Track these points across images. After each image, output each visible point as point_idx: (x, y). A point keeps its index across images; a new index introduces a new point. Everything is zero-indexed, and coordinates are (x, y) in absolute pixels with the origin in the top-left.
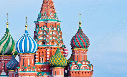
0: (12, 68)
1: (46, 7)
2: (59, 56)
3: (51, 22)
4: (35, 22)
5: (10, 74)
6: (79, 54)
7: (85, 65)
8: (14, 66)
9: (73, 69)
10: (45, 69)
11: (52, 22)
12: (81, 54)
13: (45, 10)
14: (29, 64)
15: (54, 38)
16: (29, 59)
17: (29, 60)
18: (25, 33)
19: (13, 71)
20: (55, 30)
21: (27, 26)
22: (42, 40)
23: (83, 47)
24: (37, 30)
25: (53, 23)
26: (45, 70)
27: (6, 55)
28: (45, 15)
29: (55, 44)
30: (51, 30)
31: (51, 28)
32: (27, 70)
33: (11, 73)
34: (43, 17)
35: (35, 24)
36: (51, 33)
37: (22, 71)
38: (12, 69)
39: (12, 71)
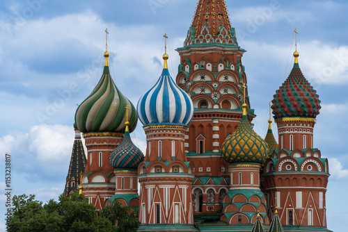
0: (125, 165)
1: (207, 13)
2: (249, 135)
3: (222, 50)
4: (178, 50)
5: (119, 179)
6: (296, 132)
7: (311, 161)
8: (130, 160)
9: (280, 170)
10: (209, 169)
11: (224, 51)
12: (301, 132)
13: (207, 20)
14: (173, 154)
15: (230, 92)
16: (175, 140)
17: (173, 144)
18: (163, 75)
19: (127, 171)
20: (232, 71)
21: (167, 58)
22: (200, 94)
23: (307, 115)
24: (187, 69)
25: (226, 53)
26: (209, 172)
27: (105, 134)
28: (205, 32)
29: (233, 106)
30: (222, 71)
31: (223, 65)
32: (171, 171)
33: (123, 177)
34: (201, 37)
35: (180, 54)
36: (222, 79)
37: (156, 173)
38: (126, 168)
39: (124, 171)
